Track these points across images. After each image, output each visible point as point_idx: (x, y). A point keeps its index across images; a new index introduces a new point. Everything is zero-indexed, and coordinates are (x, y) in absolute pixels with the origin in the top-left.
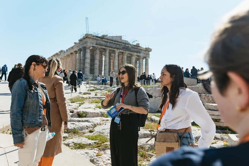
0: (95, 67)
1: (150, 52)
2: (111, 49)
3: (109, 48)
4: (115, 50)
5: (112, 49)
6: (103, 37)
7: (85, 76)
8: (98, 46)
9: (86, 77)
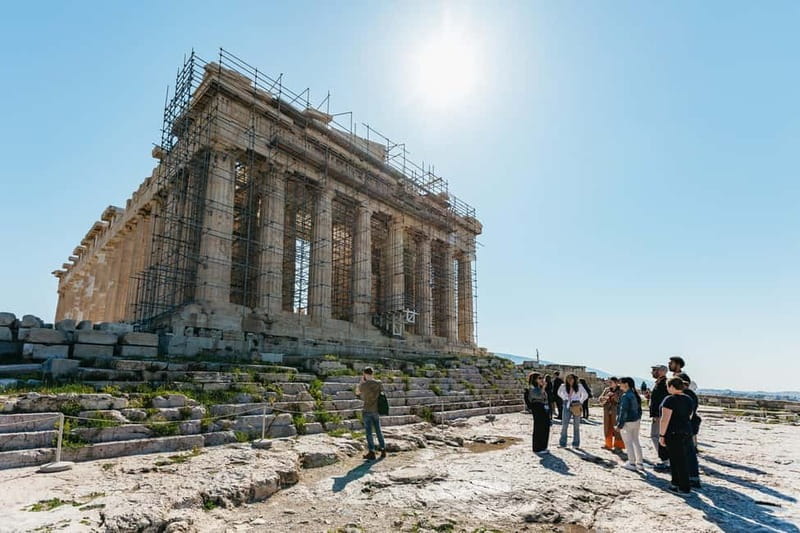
0: (264, 268)
1: (477, 236)
2: (342, 189)
3: (334, 185)
4: (361, 198)
5: (350, 193)
6: (307, 121)
7: (194, 316)
8: (282, 160)
9: (201, 321)
